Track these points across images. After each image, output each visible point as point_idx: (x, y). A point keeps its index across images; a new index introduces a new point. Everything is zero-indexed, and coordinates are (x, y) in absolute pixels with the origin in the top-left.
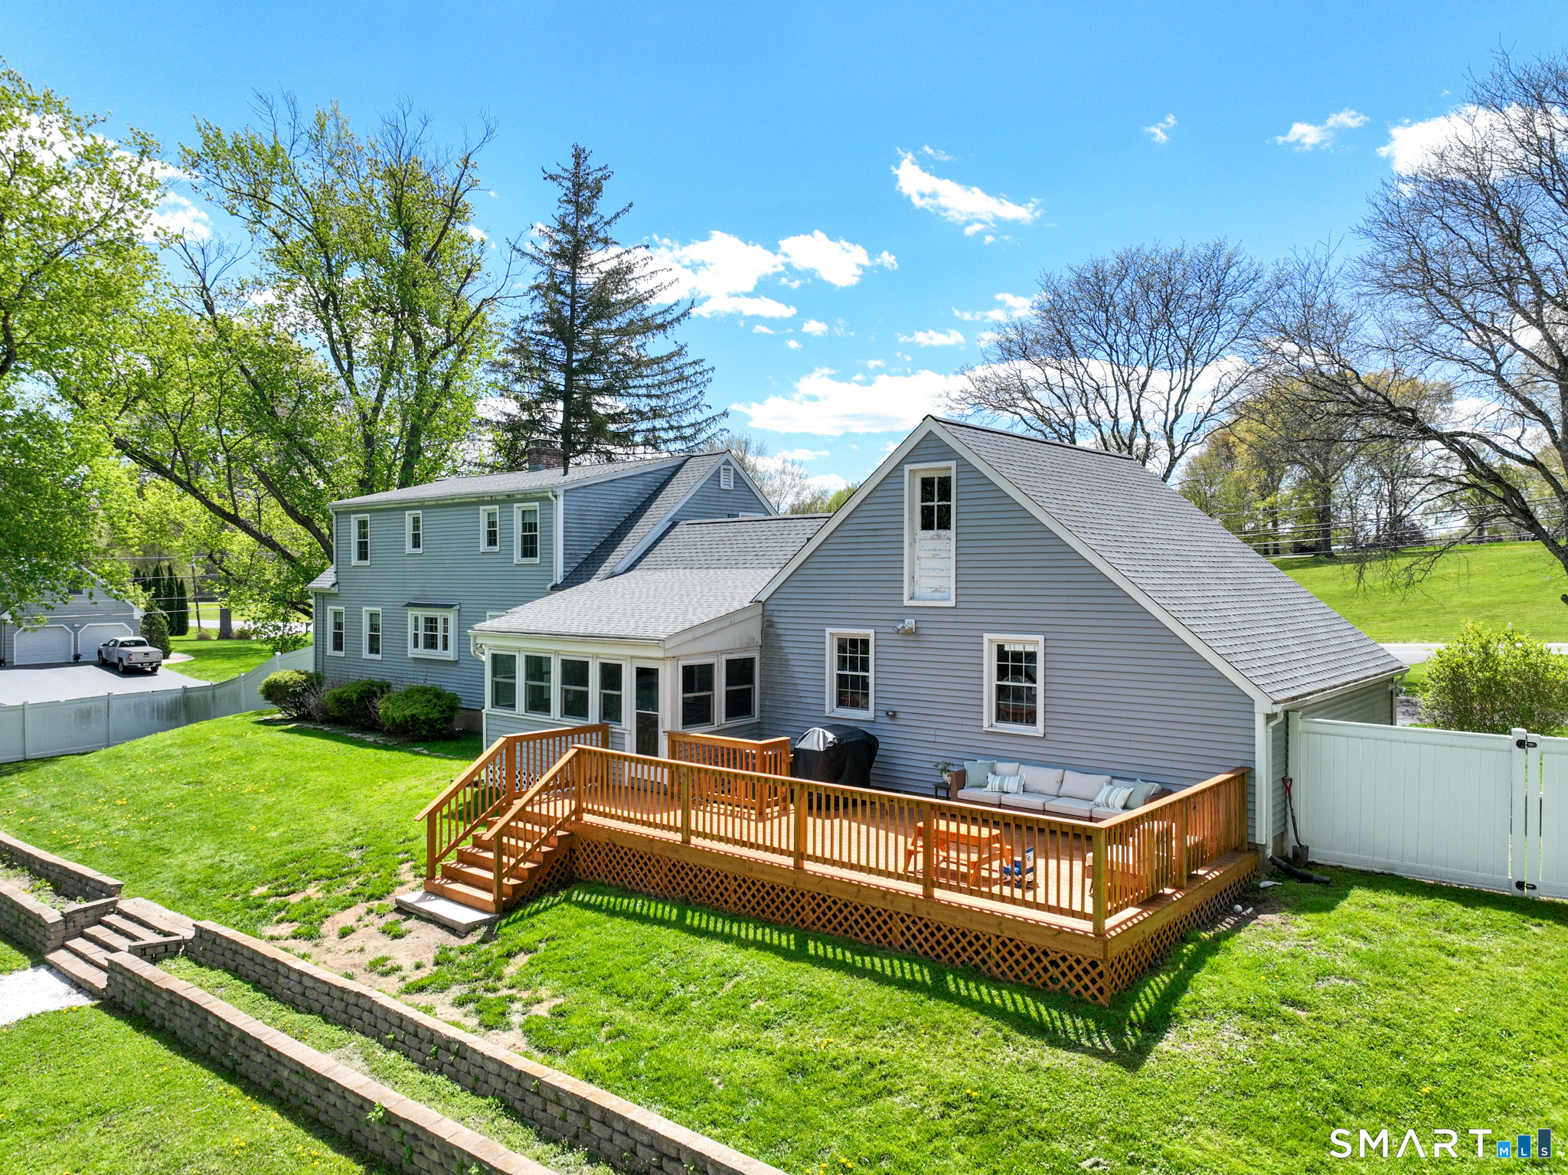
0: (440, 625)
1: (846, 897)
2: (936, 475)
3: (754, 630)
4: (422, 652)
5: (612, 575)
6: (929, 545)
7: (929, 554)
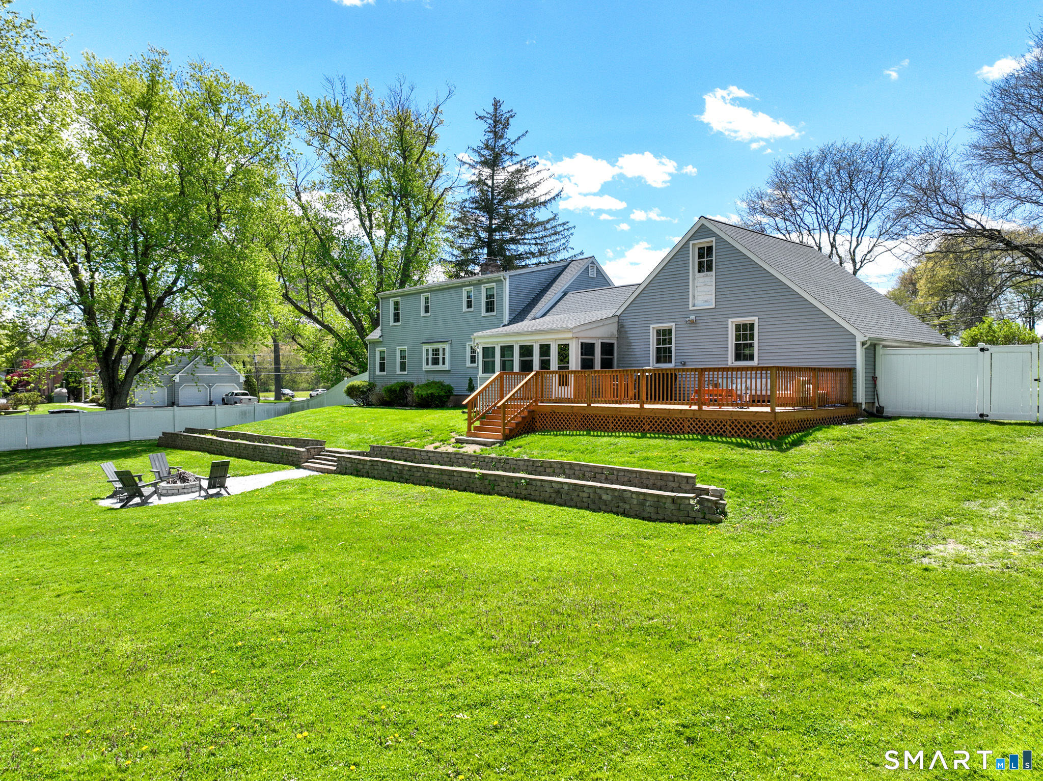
0: (441, 352)
1: (663, 416)
2: (705, 245)
3: (613, 329)
4: (431, 367)
5: (535, 319)
6: (701, 280)
7: (702, 284)
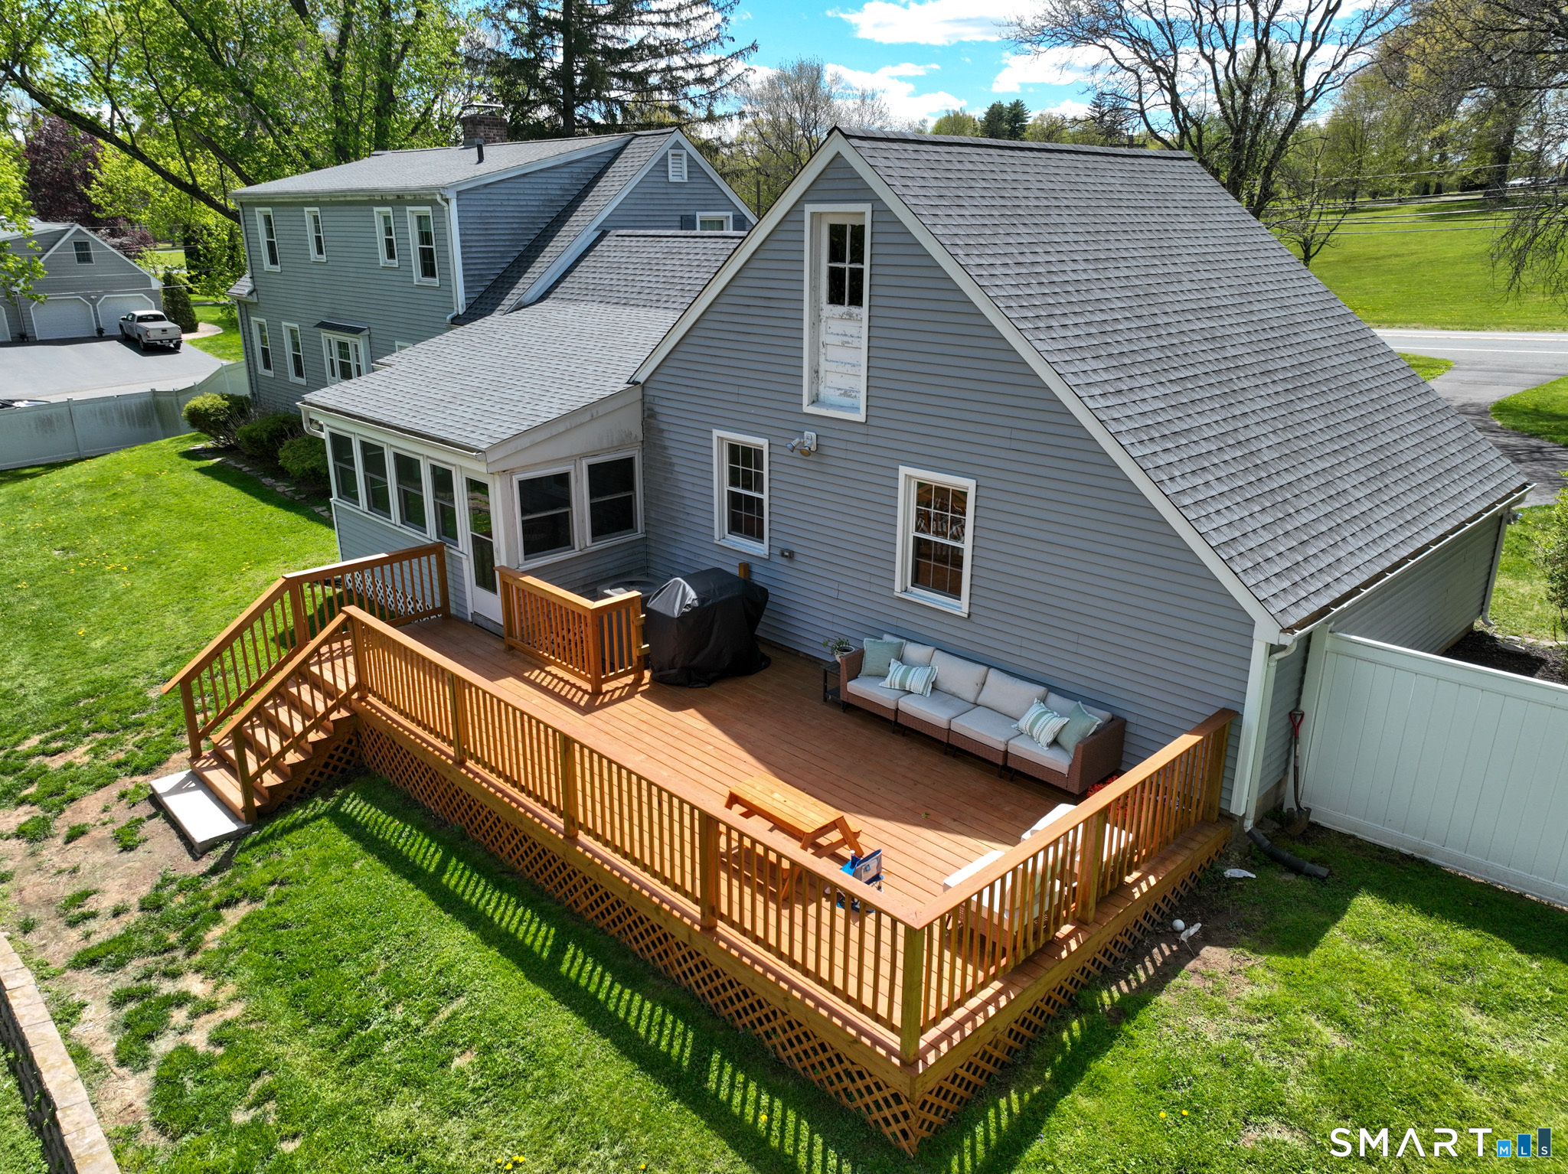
0: (352, 353)
1: (617, 893)
2: (849, 222)
3: (631, 422)
5: (520, 307)
6: (837, 326)
7: (837, 340)
